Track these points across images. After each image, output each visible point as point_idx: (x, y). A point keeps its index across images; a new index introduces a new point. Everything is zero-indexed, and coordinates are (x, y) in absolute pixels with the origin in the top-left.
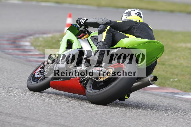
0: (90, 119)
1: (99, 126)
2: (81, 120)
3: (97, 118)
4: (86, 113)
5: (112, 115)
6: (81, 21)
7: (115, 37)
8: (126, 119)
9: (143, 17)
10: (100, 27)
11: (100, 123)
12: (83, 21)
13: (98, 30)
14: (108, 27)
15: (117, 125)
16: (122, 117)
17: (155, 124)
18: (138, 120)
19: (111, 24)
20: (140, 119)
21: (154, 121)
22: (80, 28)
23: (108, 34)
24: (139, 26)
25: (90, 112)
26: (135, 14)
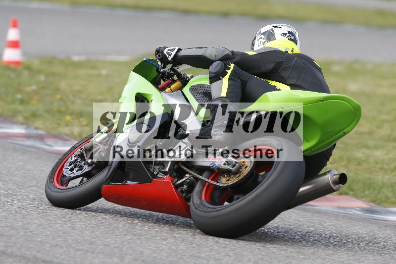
0: (59, 239)
1: (79, 253)
2: (41, 242)
3: (72, 238)
4: (50, 226)
5: (105, 231)
6: (167, 53)
7: (247, 88)
8: (135, 238)
9: (298, 42)
10: (215, 67)
11: (81, 248)
12: (171, 52)
13: (210, 73)
14: (232, 66)
15: (117, 250)
16: (126, 235)
17: (194, 247)
18: (159, 241)
19: (234, 58)
20: (164, 238)
21: (192, 242)
22: (164, 67)
23: (233, 82)
24: (296, 61)
25: (58, 225)
26: (284, 35)
